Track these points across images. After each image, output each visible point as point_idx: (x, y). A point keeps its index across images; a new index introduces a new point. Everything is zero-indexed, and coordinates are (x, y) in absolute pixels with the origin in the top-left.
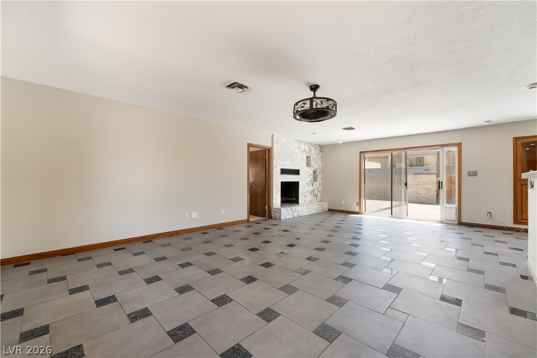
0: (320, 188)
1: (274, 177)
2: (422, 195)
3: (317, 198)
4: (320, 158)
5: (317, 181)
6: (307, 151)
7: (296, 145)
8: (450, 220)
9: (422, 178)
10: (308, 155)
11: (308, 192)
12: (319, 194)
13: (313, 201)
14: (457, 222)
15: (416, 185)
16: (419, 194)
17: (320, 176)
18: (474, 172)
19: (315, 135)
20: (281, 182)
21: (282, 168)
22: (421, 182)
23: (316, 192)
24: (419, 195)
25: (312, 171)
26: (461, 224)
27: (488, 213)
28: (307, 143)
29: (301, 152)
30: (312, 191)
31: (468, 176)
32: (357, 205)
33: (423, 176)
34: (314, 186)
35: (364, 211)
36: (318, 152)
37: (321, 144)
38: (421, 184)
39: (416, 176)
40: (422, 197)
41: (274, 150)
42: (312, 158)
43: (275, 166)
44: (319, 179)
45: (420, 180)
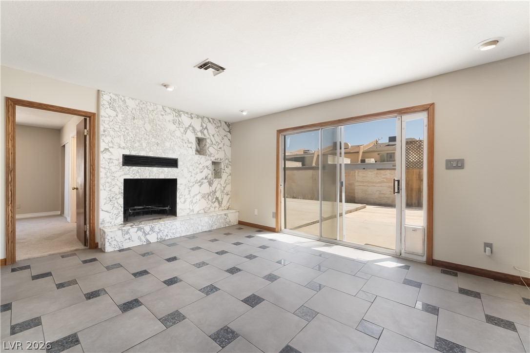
0: (228, 188)
1: (101, 170)
2: (386, 196)
3: (220, 203)
4: (228, 143)
5: (221, 177)
6: (198, 128)
7: (170, 117)
8: (413, 254)
9: (386, 175)
10: (200, 135)
11: (199, 197)
12: (226, 198)
13: (212, 209)
14: (424, 259)
15: (380, 183)
16: (383, 194)
17: (228, 170)
18: (458, 161)
19: (169, 89)
20: (125, 180)
21: (127, 153)
22: (385, 180)
23: (218, 194)
24: (382, 196)
25: (211, 162)
26: (432, 262)
27: (487, 245)
28: (198, 117)
29: (182, 130)
30: (209, 195)
31: (447, 168)
32: (273, 217)
33: (388, 171)
34: (214, 186)
35: (283, 228)
36: (223, 133)
37: (229, 120)
38: (386, 182)
39: (379, 171)
40: (386, 197)
41: (101, 119)
42: (208, 141)
43: (106, 149)
44: (224, 176)
45: (384, 177)
